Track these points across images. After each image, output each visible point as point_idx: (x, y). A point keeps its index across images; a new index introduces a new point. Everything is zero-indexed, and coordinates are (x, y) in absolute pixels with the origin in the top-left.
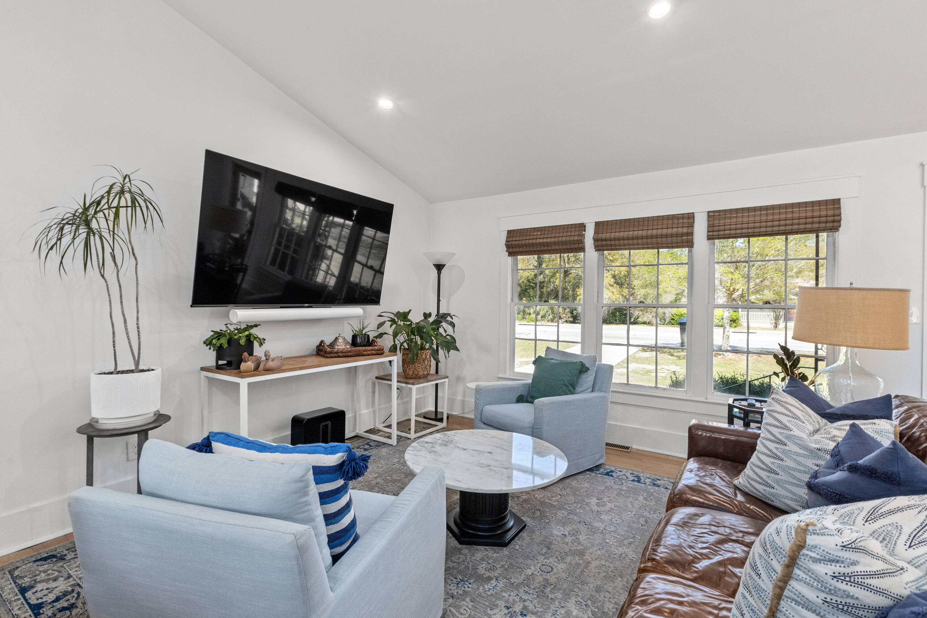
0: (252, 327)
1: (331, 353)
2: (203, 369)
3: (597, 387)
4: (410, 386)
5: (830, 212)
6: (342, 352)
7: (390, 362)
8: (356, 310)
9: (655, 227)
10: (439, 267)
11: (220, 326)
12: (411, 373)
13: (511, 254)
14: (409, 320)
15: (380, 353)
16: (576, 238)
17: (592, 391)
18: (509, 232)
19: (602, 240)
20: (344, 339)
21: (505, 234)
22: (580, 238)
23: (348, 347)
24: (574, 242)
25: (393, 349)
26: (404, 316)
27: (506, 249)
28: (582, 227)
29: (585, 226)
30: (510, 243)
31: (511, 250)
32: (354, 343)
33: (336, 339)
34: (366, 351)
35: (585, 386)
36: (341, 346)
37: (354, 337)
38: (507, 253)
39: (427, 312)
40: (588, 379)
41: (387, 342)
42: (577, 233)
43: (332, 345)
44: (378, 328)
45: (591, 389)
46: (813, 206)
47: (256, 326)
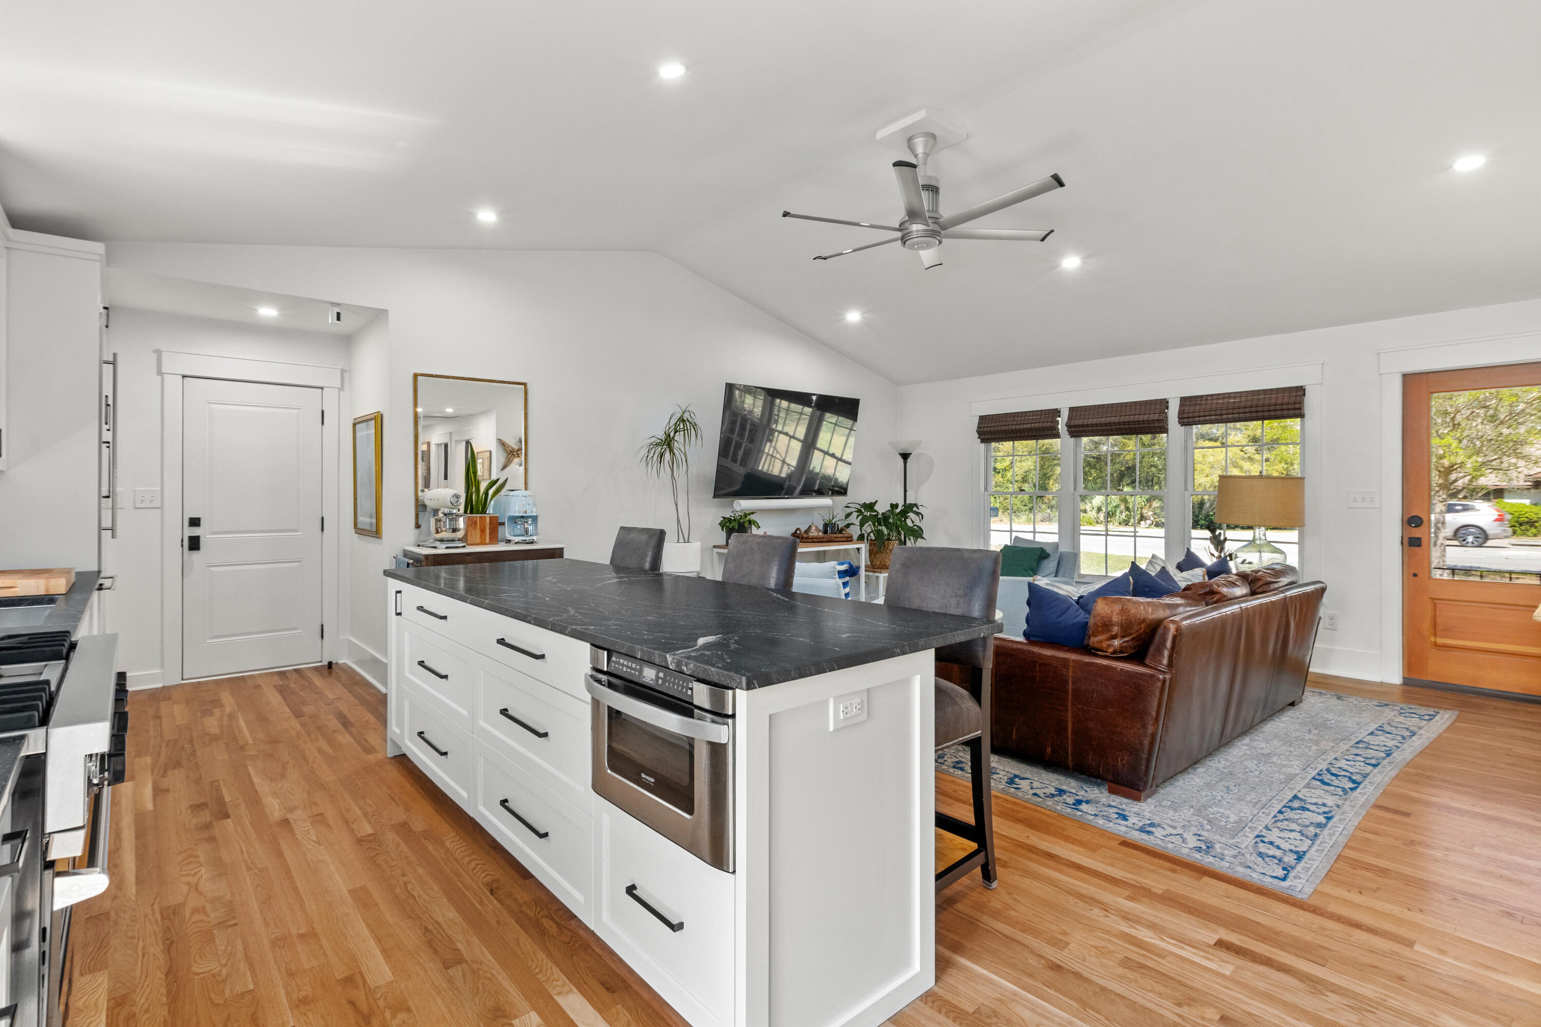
0: (750, 514)
1: (807, 538)
2: (714, 547)
3: (1061, 573)
4: (877, 574)
5: (1292, 400)
6: (816, 538)
7: (858, 549)
8: (826, 501)
9: (1128, 413)
10: (905, 456)
11: (728, 515)
12: (878, 563)
13: (983, 441)
14: (876, 511)
15: (849, 539)
16: (1049, 424)
17: (1056, 576)
18: (981, 418)
19: (1075, 426)
20: (817, 528)
21: (976, 421)
22: (1052, 425)
23: (821, 534)
24: (1047, 429)
25: (861, 538)
26: (870, 506)
27: (977, 436)
28: (1056, 412)
29: (1059, 412)
30: (982, 429)
31: (983, 437)
32: (825, 532)
33: (810, 527)
34: (837, 538)
35: (1047, 571)
36: (813, 533)
37: (826, 525)
38: (979, 440)
39: (895, 503)
40: (1050, 565)
41: (855, 531)
42: (1050, 420)
43: (807, 531)
44: (846, 518)
45: (1054, 575)
46: (1277, 393)
47: (753, 513)
